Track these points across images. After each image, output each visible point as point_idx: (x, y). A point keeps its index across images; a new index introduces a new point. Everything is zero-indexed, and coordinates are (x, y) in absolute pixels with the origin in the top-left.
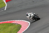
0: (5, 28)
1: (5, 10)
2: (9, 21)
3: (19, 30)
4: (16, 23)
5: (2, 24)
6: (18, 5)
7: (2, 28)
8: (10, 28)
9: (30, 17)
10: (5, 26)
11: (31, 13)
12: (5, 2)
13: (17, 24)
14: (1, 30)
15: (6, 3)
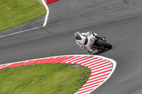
0: (42, 77)
1: (45, 25)
2: (56, 57)
3: (85, 83)
4: (74, 64)
5: (36, 65)
6: (82, 13)
7: (36, 77)
8: (59, 77)
9: (86, 43)
10: (45, 71)
11: (88, 33)
12: (44, 3)
13: (78, 67)
14: (33, 83)
15: (46, 6)
